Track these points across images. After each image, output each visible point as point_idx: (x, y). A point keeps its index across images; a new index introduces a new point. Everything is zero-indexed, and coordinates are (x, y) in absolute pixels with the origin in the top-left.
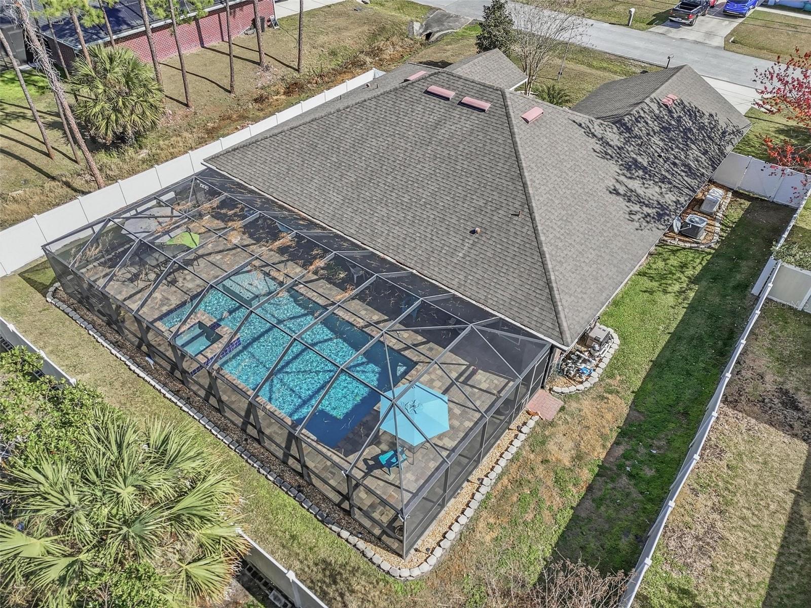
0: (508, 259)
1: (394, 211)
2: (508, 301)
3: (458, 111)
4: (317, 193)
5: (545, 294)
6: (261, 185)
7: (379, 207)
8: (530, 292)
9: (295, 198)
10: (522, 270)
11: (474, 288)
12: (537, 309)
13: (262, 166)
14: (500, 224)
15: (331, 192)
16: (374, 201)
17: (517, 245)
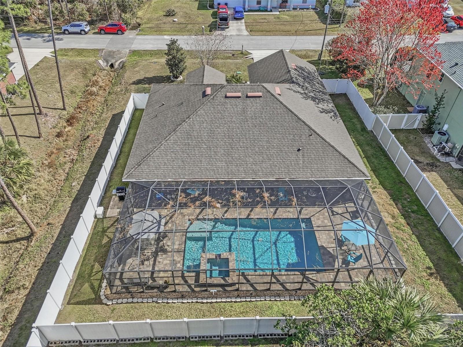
0: (322, 155)
1: (256, 157)
2: (335, 171)
3: (248, 101)
4: (209, 166)
5: (346, 162)
6: (174, 176)
7: (247, 159)
8: (341, 164)
9: (199, 174)
10: (330, 156)
11: (318, 173)
12: (348, 169)
13: (165, 167)
14: (307, 142)
15: (217, 163)
16: (242, 157)
17: (320, 148)
